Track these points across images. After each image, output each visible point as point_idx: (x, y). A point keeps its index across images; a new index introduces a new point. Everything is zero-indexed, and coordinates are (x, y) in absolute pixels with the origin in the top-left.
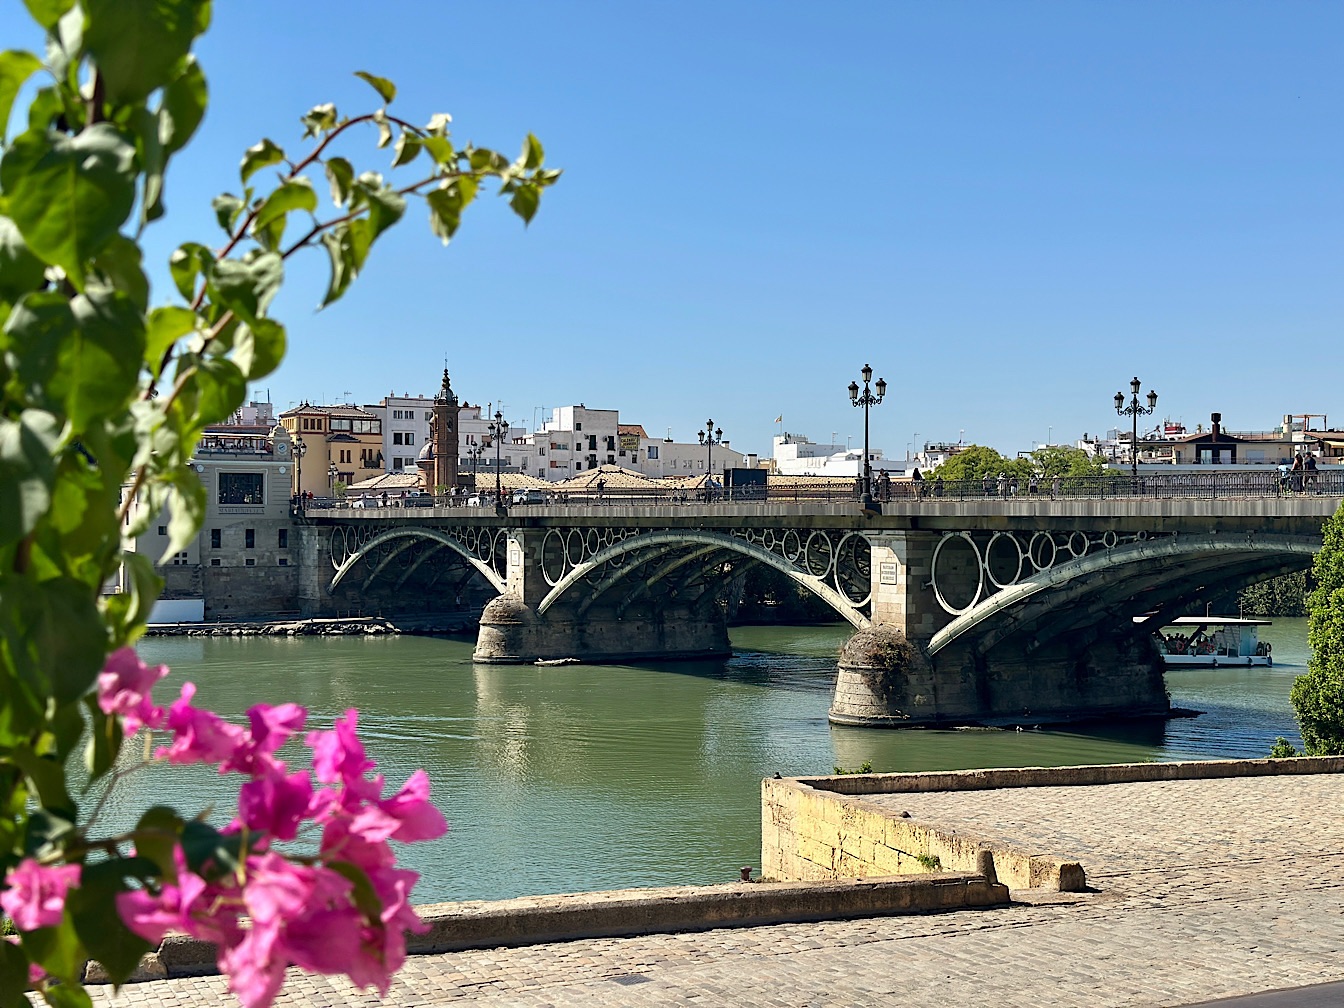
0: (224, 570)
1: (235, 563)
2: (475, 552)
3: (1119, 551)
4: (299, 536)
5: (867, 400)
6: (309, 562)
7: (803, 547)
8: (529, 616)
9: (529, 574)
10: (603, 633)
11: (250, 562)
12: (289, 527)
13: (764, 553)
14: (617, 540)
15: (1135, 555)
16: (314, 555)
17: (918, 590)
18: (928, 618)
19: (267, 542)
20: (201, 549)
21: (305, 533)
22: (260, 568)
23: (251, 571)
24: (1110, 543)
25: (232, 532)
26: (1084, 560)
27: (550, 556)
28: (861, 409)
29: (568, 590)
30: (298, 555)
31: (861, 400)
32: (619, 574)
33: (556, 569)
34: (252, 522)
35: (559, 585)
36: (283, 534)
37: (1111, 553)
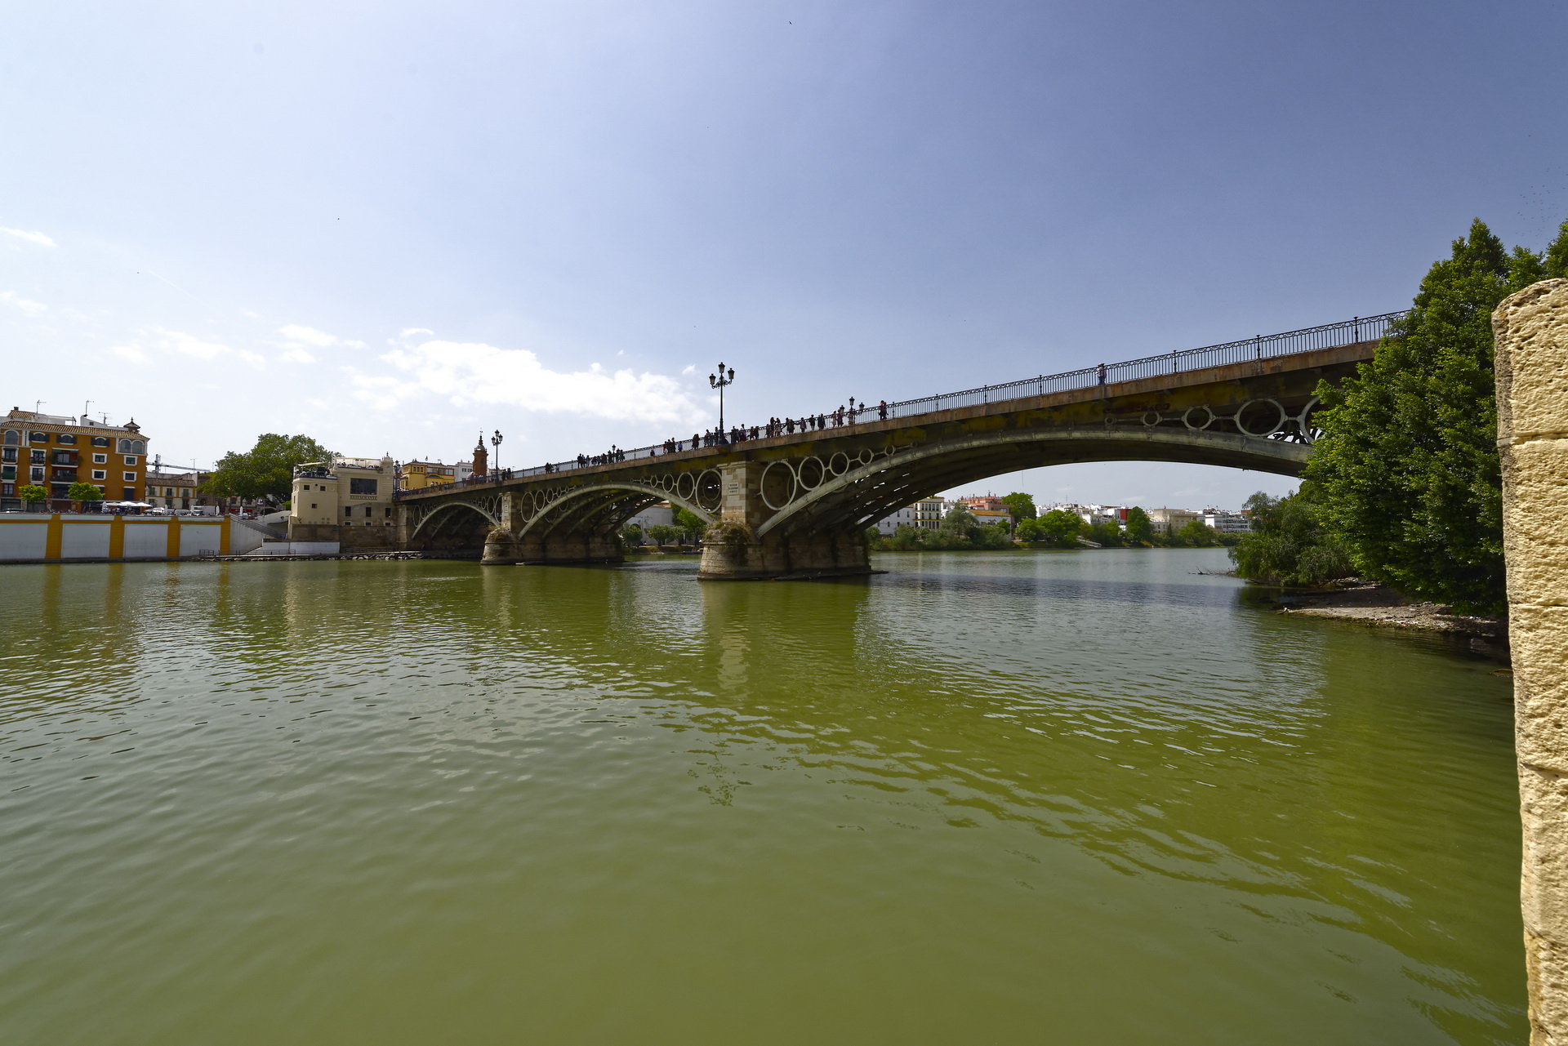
0: (353, 528)
1: (359, 524)
2: (486, 509)
3: (897, 457)
4: (396, 511)
5: (722, 383)
6: (402, 524)
7: (676, 483)
8: (514, 539)
9: (514, 517)
10: (556, 550)
11: (368, 524)
12: (392, 507)
13: (651, 489)
14: (564, 493)
15: (909, 457)
16: (404, 520)
17: (752, 498)
18: (757, 515)
19: (378, 515)
20: (339, 516)
21: (400, 510)
22: (375, 527)
23: (369, 529)
24: (890, 453)
25: (358, 508)
26: (871, 465)
27: (527, 508)
28: (718, 390)
29: (536, 524)
30: (396, 520)
31: (718, 384)
32: (564, 515)
33: (529, 513)
34: (370, 504)
35: (532, 521)
36: (388, 511)
37: (891, 458)
